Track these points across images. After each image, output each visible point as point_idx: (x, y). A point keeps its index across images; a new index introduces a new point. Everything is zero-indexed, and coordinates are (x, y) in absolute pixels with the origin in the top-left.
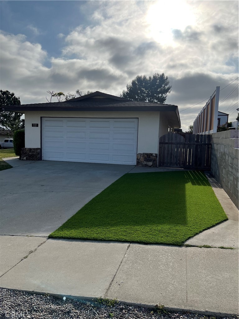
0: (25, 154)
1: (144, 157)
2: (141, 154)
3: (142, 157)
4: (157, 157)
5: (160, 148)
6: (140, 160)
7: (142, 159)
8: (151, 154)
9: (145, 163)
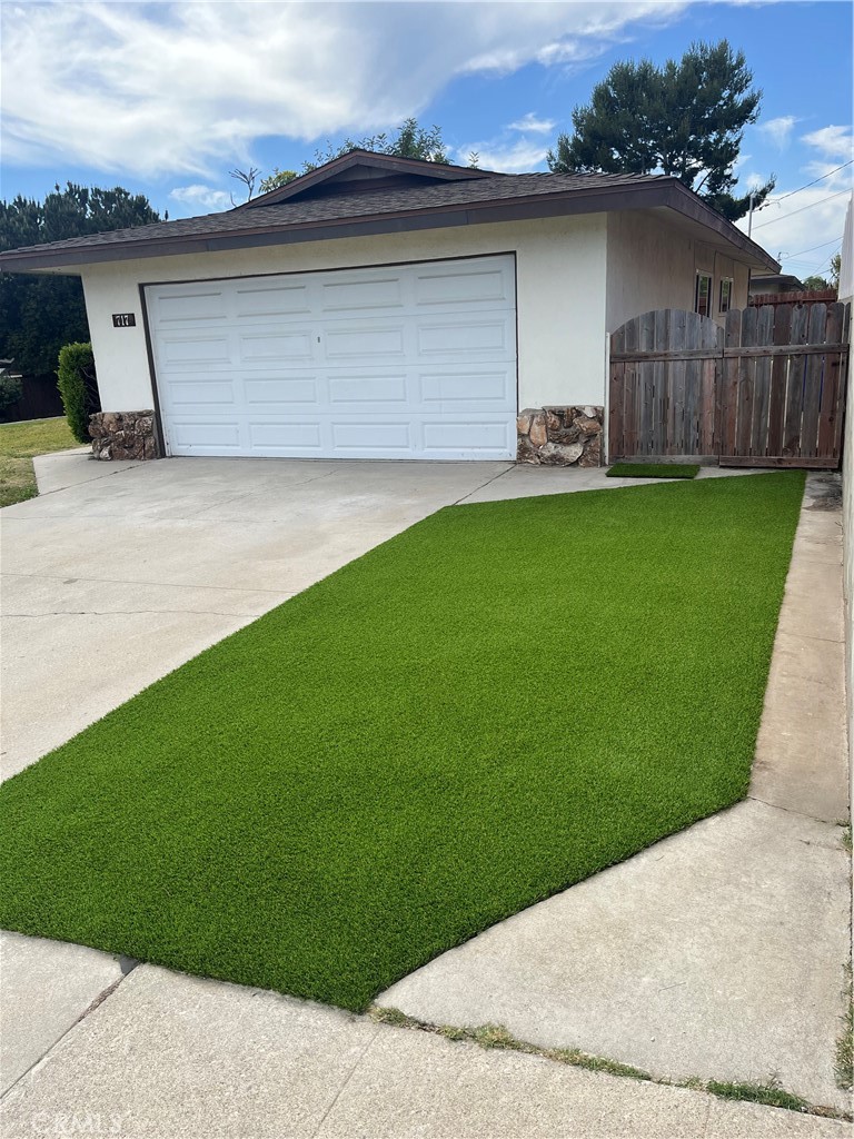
0: (103, 437)
1: (546, 423)
2: (532, 414)
3: (538, 424)
4: (601, 421)
5: (615, 380)
6: (532, 437)
7: (539, 434)
8: (578, 412)
9: (551, 449)
